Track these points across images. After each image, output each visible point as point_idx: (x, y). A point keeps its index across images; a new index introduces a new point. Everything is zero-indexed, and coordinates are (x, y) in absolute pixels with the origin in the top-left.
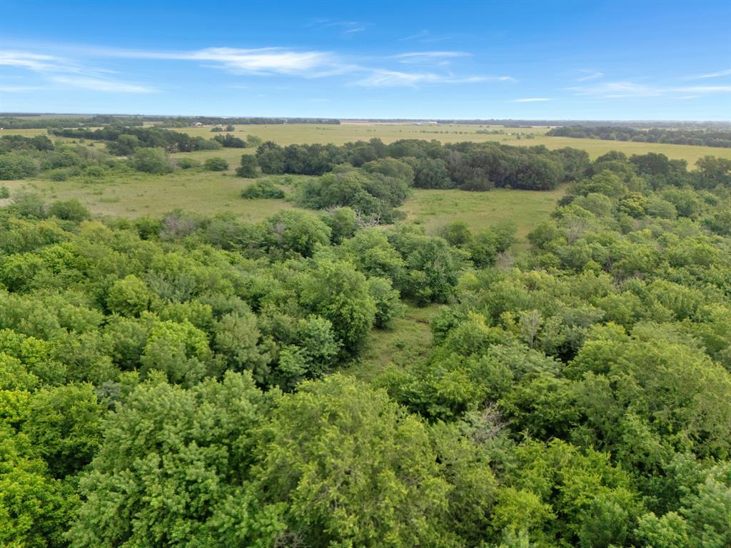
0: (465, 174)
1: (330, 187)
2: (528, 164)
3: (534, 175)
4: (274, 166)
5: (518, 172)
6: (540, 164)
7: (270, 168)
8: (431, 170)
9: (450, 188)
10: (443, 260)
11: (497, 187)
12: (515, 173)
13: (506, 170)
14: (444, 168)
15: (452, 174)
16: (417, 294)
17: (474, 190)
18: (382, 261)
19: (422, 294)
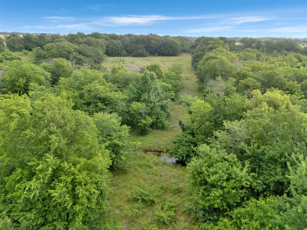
0: (133, 48)
1: (51, 51)
2: (165, 42)
3: (169, 48)
4: (17, 46)
5: (161, 46)
6: (171, 42)
7: (14, 48)
8: (114, 46)
9: (126, 56)
10: (156, 91)
11: (150, 55)
12: (159, 47)
13: (154, 45)
14: (121, 45)
15: (126, 48)
16: (140, 124)
17: (139, 57)
18: (102, 95)
19: (144, 124)
